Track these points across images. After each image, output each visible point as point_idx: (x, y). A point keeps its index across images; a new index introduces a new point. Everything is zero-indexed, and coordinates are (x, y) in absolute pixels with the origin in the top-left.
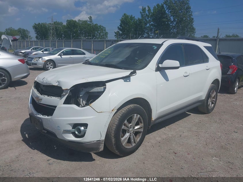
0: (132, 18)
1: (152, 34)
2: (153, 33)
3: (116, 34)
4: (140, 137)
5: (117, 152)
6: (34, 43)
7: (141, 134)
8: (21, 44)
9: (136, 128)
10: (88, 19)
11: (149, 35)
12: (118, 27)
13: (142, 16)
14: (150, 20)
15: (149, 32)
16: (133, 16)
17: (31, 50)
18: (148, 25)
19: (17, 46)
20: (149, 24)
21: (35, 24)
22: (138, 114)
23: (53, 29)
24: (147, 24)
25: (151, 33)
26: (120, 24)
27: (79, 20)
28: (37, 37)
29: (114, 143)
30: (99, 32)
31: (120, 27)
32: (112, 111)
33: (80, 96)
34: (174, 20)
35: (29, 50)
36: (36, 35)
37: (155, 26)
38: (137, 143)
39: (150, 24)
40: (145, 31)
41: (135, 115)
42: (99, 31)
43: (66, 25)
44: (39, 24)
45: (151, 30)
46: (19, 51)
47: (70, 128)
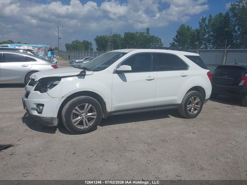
0: (189, 29)
3: (171, 45)
4: (93, 122)
5: (68, 129)
6: (89, 54)
7: (94, 120)
8: (79, 55)
9: (89, 114)
10: (146, 31)
11: (207, 46)
12: (174, 38)
13: (201, 26)
14: (209, 31)
15: (207, 43)
16: (190, 27)
17: (84, 60)
18: (207, 36)
19: (77, 56)
21: (98, 36)
22: (89, 103)
23: (111, 41)
24: (205, 35)
25: (209, 45)
26: (176, 35)
27: (137, 32)
28: (97, 49)
29: (64, 121)
30: (154, 44)
31: (175, 38)
32: (62, 97)
33: (48, 86)
35: (82, 60)
36: (97, 47)
37: (214, 36)
38: (89, 127)
40: (203, 42)
41: (87, 104)
42: (154, 42)
43: (123, 37)
44: (101, 36)
45: (209, 41)
46: (74, 60)
47: (35, 106)
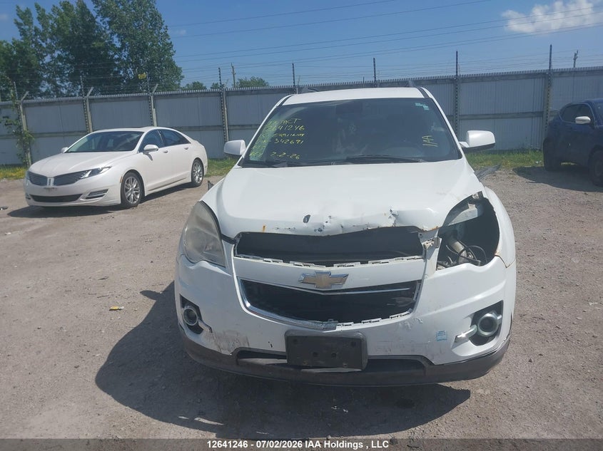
1: (66, 84)
2: (67, 81)
11: (57, 86)
13: (23, 32)
14: (50, 47)
15: (54, 76)
18: (47, 59)
20: (49, 56)
24: (43, 57)
25: (62, 82)
34: (123, 45)
37: (68, 61)
39: (52, 57)
40: (42, 75)
45: (60, 72)
